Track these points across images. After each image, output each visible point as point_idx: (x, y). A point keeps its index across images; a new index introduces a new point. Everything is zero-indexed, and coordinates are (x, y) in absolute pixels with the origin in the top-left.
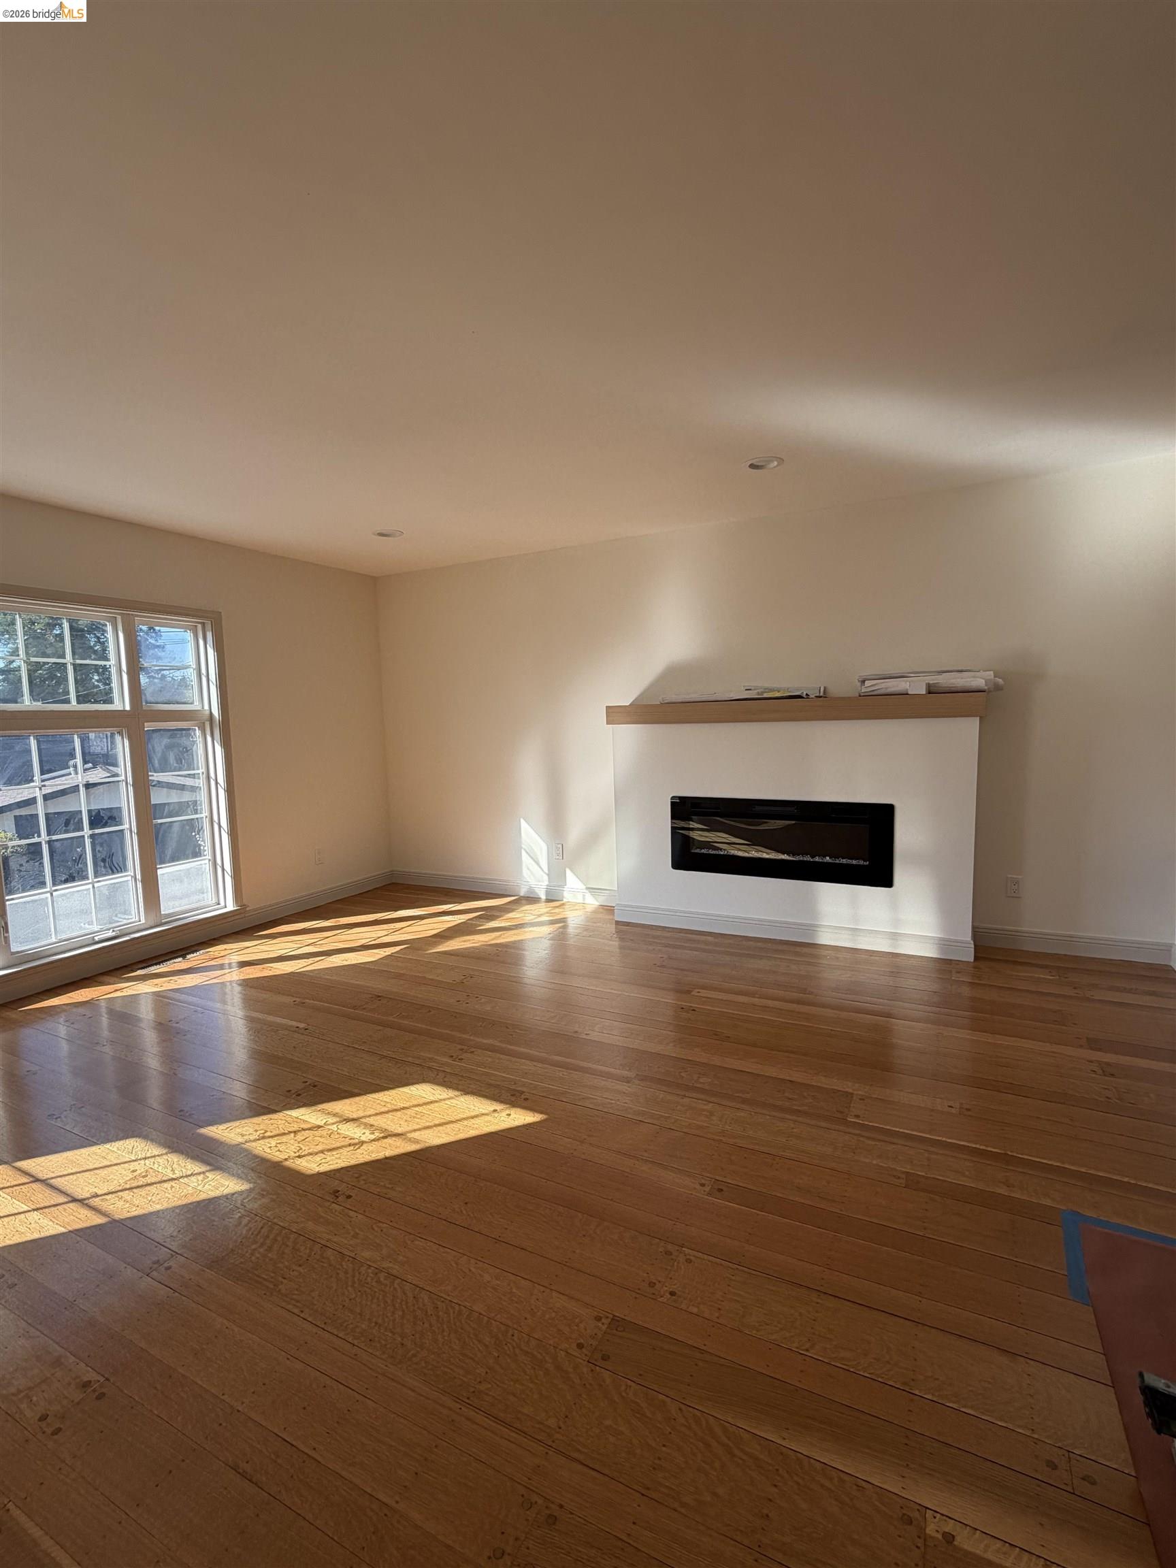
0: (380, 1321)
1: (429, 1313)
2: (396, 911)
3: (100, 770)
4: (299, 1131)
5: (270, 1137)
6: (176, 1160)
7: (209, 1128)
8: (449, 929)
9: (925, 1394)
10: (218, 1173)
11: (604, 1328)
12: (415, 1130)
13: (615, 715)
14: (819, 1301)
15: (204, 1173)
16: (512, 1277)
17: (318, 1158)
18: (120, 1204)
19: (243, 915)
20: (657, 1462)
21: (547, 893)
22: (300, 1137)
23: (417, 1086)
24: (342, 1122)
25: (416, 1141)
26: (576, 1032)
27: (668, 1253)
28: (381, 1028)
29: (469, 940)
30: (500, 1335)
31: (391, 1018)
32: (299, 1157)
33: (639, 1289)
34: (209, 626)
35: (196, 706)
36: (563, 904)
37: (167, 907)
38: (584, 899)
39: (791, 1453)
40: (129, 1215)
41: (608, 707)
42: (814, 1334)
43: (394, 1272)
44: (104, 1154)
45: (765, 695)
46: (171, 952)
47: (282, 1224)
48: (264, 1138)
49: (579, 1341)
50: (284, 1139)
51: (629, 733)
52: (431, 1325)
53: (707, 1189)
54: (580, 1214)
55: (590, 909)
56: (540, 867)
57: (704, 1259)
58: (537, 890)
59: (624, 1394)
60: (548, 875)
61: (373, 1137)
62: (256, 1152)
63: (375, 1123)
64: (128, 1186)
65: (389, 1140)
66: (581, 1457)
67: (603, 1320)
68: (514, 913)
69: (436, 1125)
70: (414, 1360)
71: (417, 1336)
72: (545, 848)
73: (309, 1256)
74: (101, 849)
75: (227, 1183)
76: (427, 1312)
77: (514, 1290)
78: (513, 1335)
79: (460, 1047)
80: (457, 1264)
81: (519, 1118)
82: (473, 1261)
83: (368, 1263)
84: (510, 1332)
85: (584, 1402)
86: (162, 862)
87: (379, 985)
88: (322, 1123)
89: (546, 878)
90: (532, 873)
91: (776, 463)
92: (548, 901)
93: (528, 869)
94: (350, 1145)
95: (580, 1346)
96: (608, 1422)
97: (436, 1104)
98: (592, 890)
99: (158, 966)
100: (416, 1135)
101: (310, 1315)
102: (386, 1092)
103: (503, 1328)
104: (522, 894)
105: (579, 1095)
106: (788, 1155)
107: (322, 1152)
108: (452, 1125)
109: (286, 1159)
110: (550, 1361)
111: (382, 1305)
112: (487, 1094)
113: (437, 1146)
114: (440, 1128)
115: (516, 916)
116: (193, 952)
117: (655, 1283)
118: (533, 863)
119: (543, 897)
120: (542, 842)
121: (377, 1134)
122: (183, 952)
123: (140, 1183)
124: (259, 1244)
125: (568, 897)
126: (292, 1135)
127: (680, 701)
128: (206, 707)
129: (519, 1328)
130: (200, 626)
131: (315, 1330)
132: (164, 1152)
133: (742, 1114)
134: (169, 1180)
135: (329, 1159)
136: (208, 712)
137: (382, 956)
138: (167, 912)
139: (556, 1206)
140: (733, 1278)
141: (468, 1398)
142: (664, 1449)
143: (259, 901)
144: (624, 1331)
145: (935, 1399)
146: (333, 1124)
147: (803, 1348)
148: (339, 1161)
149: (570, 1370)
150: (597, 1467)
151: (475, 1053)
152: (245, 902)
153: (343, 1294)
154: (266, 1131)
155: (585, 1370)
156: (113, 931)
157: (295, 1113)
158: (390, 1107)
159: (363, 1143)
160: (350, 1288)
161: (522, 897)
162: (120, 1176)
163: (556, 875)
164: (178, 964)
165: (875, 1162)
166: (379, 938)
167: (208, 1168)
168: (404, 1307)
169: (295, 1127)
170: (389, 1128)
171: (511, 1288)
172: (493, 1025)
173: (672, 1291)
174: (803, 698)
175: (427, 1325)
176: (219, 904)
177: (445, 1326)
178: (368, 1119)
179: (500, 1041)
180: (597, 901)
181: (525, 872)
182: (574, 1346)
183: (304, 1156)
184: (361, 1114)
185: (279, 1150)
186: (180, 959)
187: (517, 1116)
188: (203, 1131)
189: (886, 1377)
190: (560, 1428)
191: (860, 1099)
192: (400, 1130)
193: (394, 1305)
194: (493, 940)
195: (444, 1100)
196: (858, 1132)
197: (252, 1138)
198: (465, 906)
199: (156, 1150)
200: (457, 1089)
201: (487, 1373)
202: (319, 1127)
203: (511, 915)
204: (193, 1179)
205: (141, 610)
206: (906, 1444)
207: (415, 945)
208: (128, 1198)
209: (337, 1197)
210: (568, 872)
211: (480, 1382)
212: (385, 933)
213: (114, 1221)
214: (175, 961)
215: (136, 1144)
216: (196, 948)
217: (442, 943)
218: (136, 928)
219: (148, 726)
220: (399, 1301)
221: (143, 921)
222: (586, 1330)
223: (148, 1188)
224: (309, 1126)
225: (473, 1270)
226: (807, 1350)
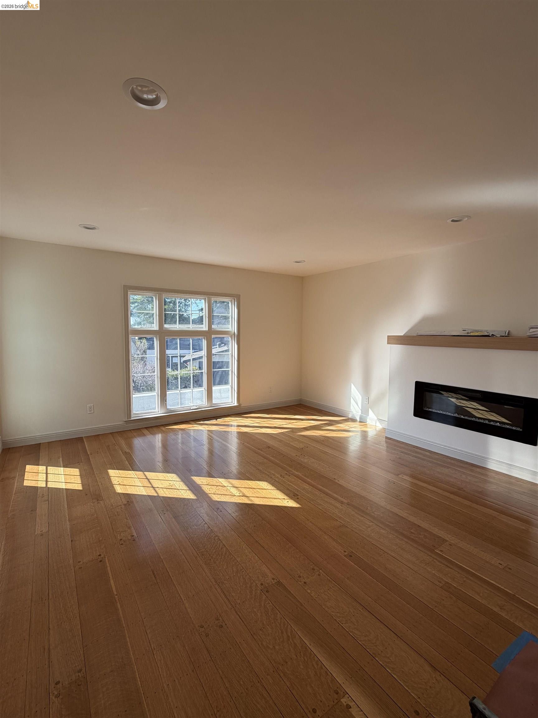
0: (208, 551)
1: (223, 554)
2: (295, 415)
3: (226, 347)
4: (218, 486)
5: (209, 485)
6: (181, 484)
7: (195, 477)
8: (310, 426)
9: (380, 661)
10: (190, 491)
11: (273, 582)
12: (253, 497)
13: (393, 340)
14: (361, 610)
15: (186, 490)
16: (254, 554)
17: (219, 496)
18: (162, 492)
19: (239, 408)
20: (262, 628)
21: (360, 418)
22: (218, 488)
23: (263, 482)
24: (232, 487)
25: (251, 501)
26: (335, 479)
27: (313, 569)
28: (263, 458)
29: (315, 432)
30: (239, 570)
31: (268, 456)
32: (214, 494)
33: (294, 576)
34: (236, 300)
35: (230, 330)
36: (366, 425)
37: (214, 401)
38: (376, 424)
39: (310, 650)
40: (163, 496)
41: (388, 336)
42: (350, 620)
43: (220, 538)
44: (165, 476)
45: (472, 334)
46: (214, 417)
47: (198, 513)
48: (208, 485)
49: (262, 583)
50: (213, 487)
51: (398, 348)
52: (221, 558)
53: (346, 554)
54: (290, 544)
55: (378, 429)
56: (359, 407)
57: (325, 577)
58: (356, 416)
59: (266, 605)
60: (361, 410)
61: (239, 495)
62: (203, 488)
63: (242, 491)
64: (166, 487)
65: (243, 498)
66: (240, 615)
67: (275, 580)
68: (341, 425)
69: (261, 497)
70: (211, 565)
71: (216, 559)
72: (361, 397)
73: (200, 524)
74: (195, 378)
75: (191, 495)
76: (222, 554)
77: (252, 559)
78: (243, 572)
79: (286, 473)
80: (240, 543)
81: (291, 504)
82: (245, 545)
83: (215, 533)
84: (243, 570)
85: (252, 601)
86: (214, 385)
87: (271, 443)
88: (226, 485)
89: (360, 411)
90: (354, 408)
91: (467, 219)
92: (360, 422)
93: (353, 406)
94: (231, 495)
95: (262, 584)
96: (255, 610)
97: (265, 490)
98: (380, 420)
99: (208, 421)
100: (252, 499)
101: (191, 541)
102: (252, 481)
103: (241, 568)
104: (350, 417)
105: (319, 502)
106: (392, 554)
107: (221, 494)
108: (266, 499)
109: (210, 494)
110: (249, 584)
111: (211, 546)
112: (285, 492)
113: (256, 504)
114: (262, 499)
115: (342, 426)
116: (220, 418)
117: (301, 577)
118: (355, 403)
119: (358, 420)
120: (360, 396)
121: (241, 494)
122: (216, 418)
123: (170, 488)
124: (189, 516)
125: (369, 422)
126: (216, 486)
127: (426, 334)
128: (233, 330)
129: (246, 571)
130: (233, 300)
131: (190, 546)
132: (180, 480)
133: (384, 532)
134: (177, 489)
135: (222, 497)
136: (233, 332)
137: (279, 432)
138: (214, 403)
139: (283, 538)
140: (332, 588)
141: (219, 583)
142: (267, 626)
143: (246, 404)
144: (279, 586)
145: (383, 665)
146: (229, 487)
147: (342, 622)
148: (225, 499)
149: (254, 590)
150: (243, 620)
151: (290, 476)
152: (241, 403)
153: (203, 539)
154: (209, 483)
155: (258, 592)
156: (196, 407)
157: (220, 480)
158: (250, 487)
159: (235, 496)
160: (206, 538)
161: (349, 418)
162: (166, 484)
163: (365, 411)
164: (214, 422)
165: (433, 572)
166: (283, 425)
167: (188, 489)
168: (217, 550)
169: (218, 484)
170: (246, 494)
171: (252, 557)
172: (304, 467)
173: (305, 582)
174: (490, 336)
175: (220, 558)
176: (232, 402)
177: (225, 560)
178: (241, 488)
179: (303, 475)
180: (381, 425)
181: (352, 407)
182: (260, 583)
183: (216, 494)
184: (239, 486)
185: (210, 490)
186: (215, 420)
187: (290, 503)
188: (192, 477)
189: (368, 647)
190: (240, 604)
191: (450, 545)
192: (248, 495)
193: (214, 548)
194: (325, 434)
195: (269, 489)
196: (435, 557)
197: (204, 484)
198: (324, 418)
199: (178, 479)
200: (275, 487)
201: (229, 578)
202: (225, 486)
203: (339, 425)
204: (183, 491)
205: (213, 295)
206: (357, 671)
207: (293, 430)
208: (165, 491)
209: (218, 510)
210: (370, 410)
211: (225, 580)
212: (286, 423)
213: (158, 496)
214: (213, 420)
215: (174, 476)
216: (222, 417)
217: (305, 431)
218: (204, 407)
219: (213, 336)
220: (217, 547)
221: (206, 405)
222: (267, 580)
223: (171, 490)
224: (222, 485)
225: (244, 547)
226: (342, 624)
